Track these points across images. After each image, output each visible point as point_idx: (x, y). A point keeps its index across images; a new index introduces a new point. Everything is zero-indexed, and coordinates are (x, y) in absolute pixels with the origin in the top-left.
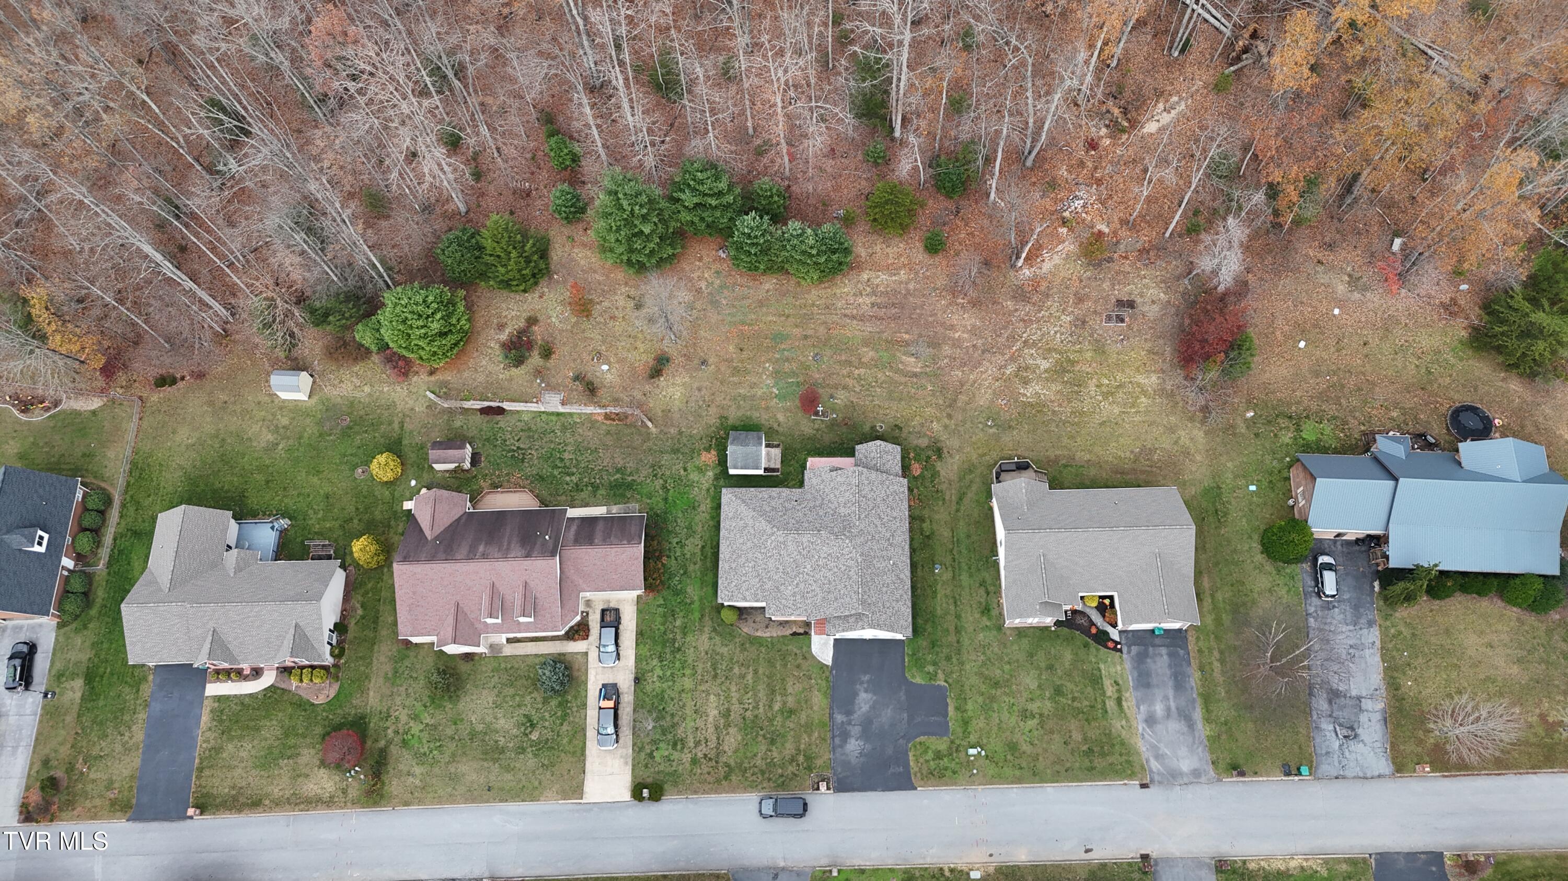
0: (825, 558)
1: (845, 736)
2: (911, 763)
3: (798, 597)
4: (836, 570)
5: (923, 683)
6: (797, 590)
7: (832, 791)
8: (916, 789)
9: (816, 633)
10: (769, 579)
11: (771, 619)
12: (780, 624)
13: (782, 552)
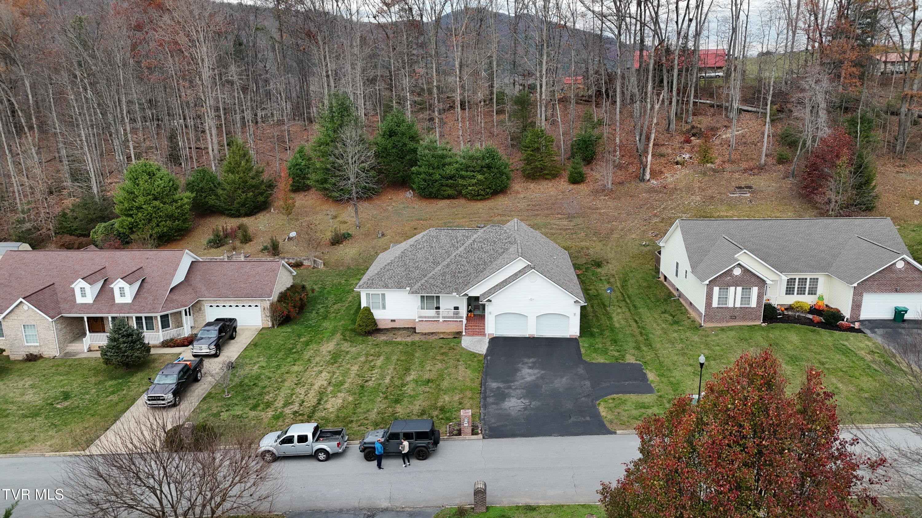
0: (480, 242)
1: (502, 396)
2: (603, 414)
3: (448, 277)
4: (492, 252)
5: (607, 362)
6: (447, 270)
7: (480, 436)
8: (615, 433)
9: (468, 334)
10: (417, 268)
11: (415, 332)
12: (425, 334)
13: (434, 245)
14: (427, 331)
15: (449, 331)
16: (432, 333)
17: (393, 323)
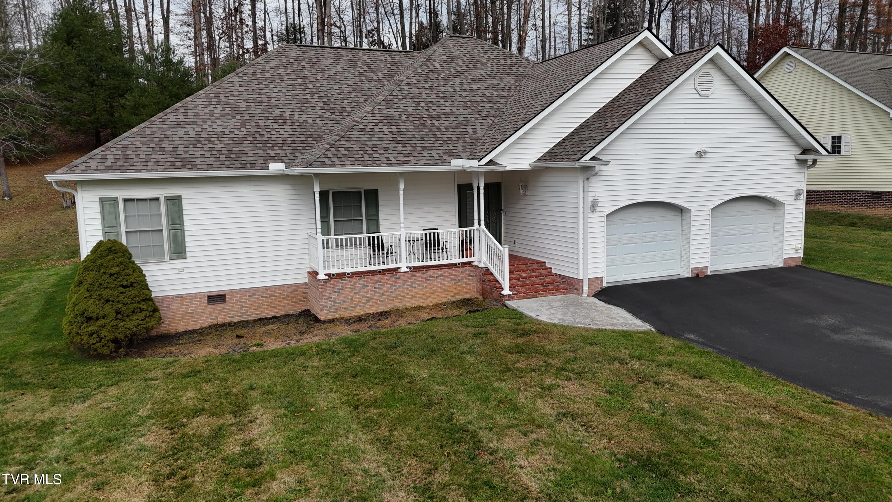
0: (446, 62)
6: (393, 112)
9: (517, 293)
10: (282, 120)
11: (317, 320)
12: (360, 319)
13: (309, 75)
14: (359, 312)
15: (430, 302)
16: (383, 315)
17: (218, 307)
